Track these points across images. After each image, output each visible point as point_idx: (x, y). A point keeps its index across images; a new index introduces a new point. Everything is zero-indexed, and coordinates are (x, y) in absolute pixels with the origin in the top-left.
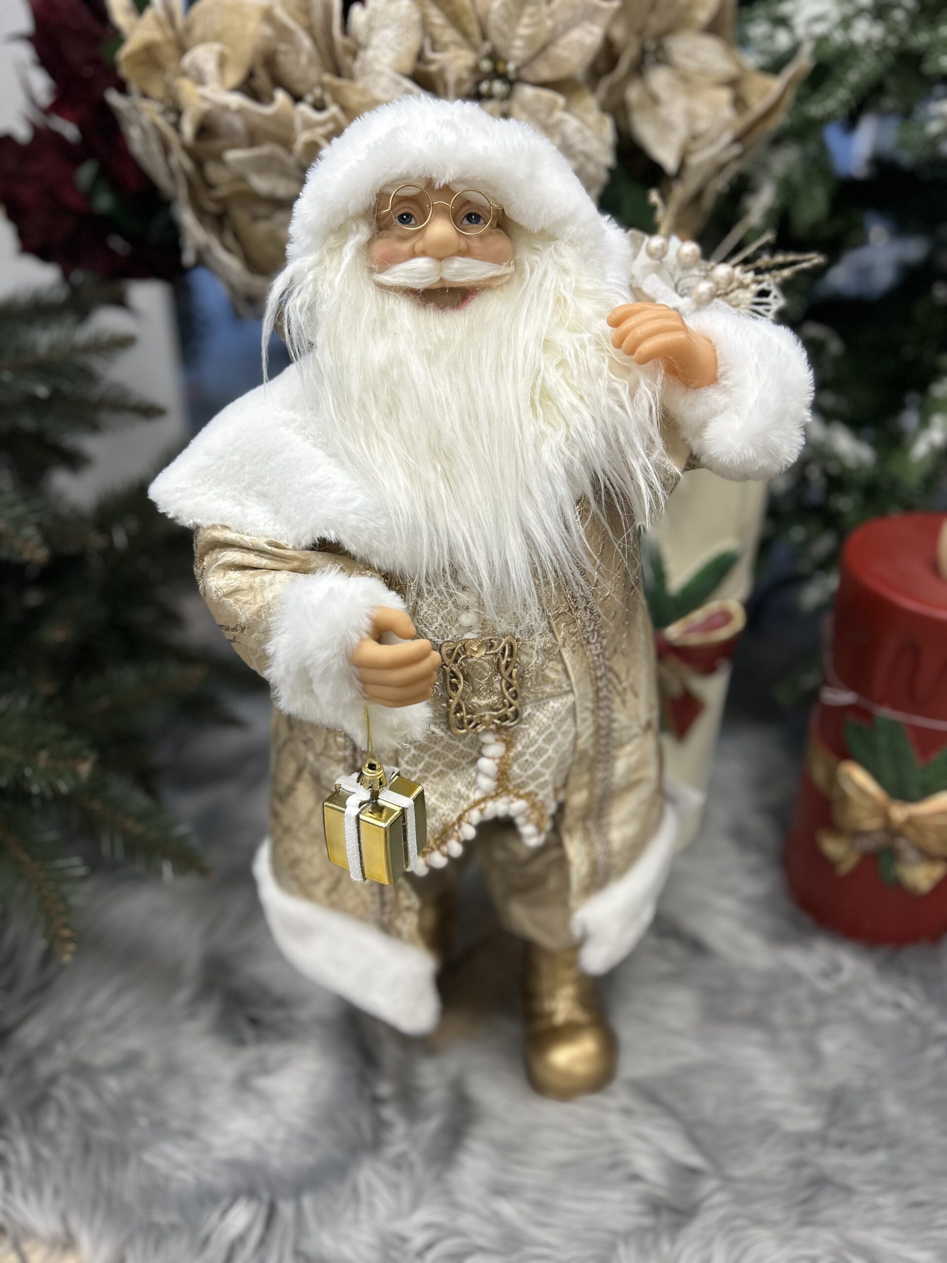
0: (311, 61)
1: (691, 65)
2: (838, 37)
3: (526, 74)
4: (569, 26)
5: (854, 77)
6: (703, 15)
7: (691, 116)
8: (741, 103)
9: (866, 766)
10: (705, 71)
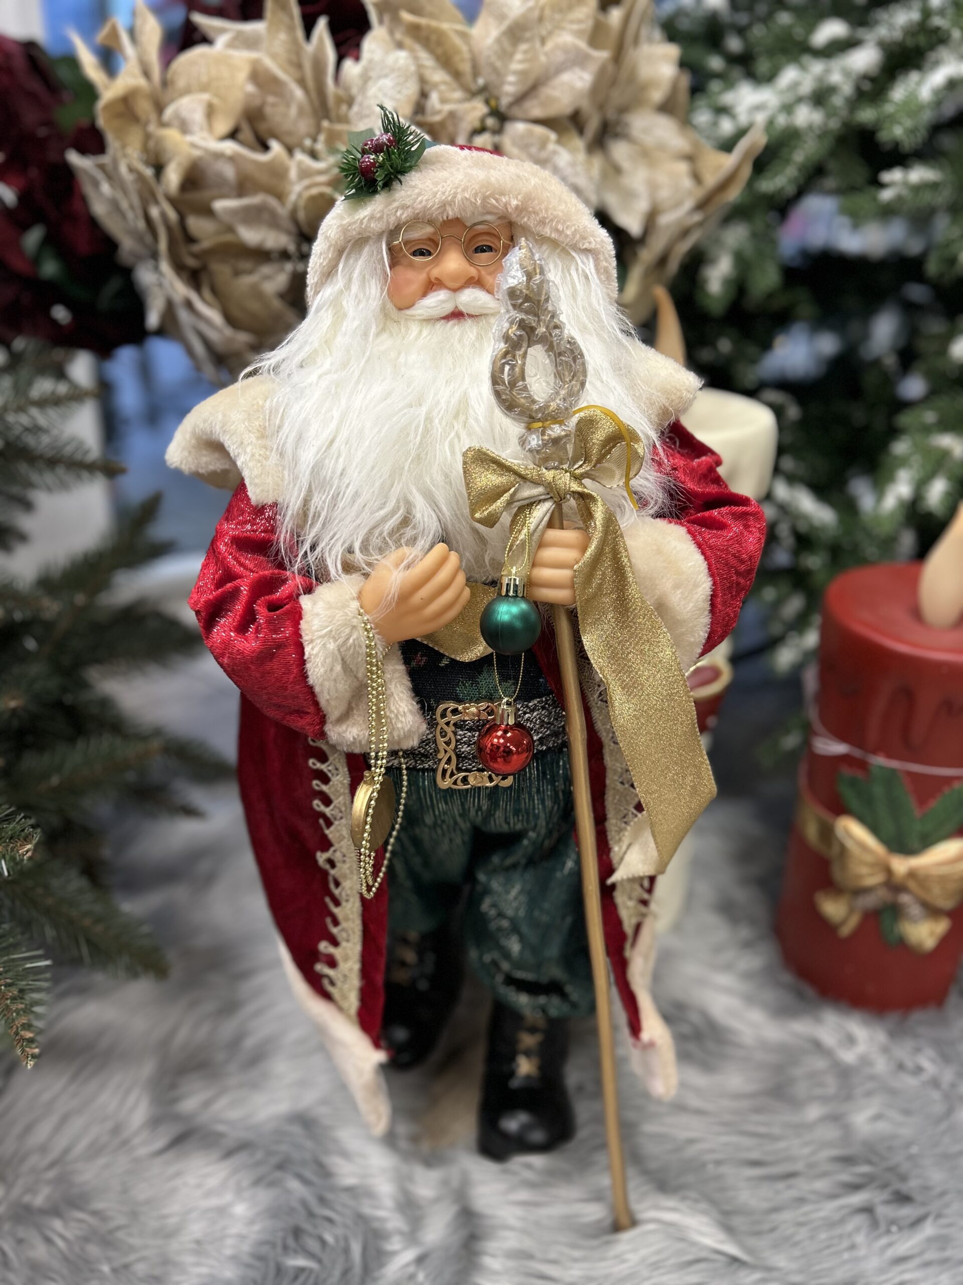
0: (301, 113)
1: (649, 140)
2: (782, 120)
3: (517, 111)
5: (799, 156)
6: (657, 96)
7: (653, 187)
8: (697, 177)
9: (862, 819)
10: (661, 147)
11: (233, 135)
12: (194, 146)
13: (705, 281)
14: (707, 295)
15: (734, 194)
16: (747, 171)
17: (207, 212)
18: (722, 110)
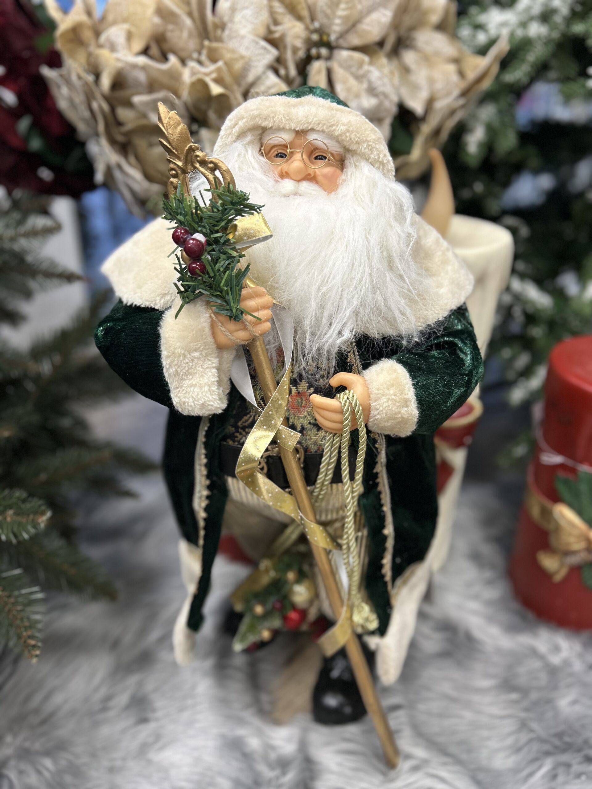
0: (190, 35)
1: (428, 49)
2: (520, 33)
3: (342, 42)
4: (370, 10)
5: (531, 57)
6: (435, 18)
7: (431, 81)
8: (461, 74)
9: (571, 506)
10: (437, 54)
11: (145, 52)
12: (118, 60)
13: (465, 144)
14: (467, 154)
15: (486, 84)
16: (495, 69)
17: (129, 104)
18: (479, 27)
